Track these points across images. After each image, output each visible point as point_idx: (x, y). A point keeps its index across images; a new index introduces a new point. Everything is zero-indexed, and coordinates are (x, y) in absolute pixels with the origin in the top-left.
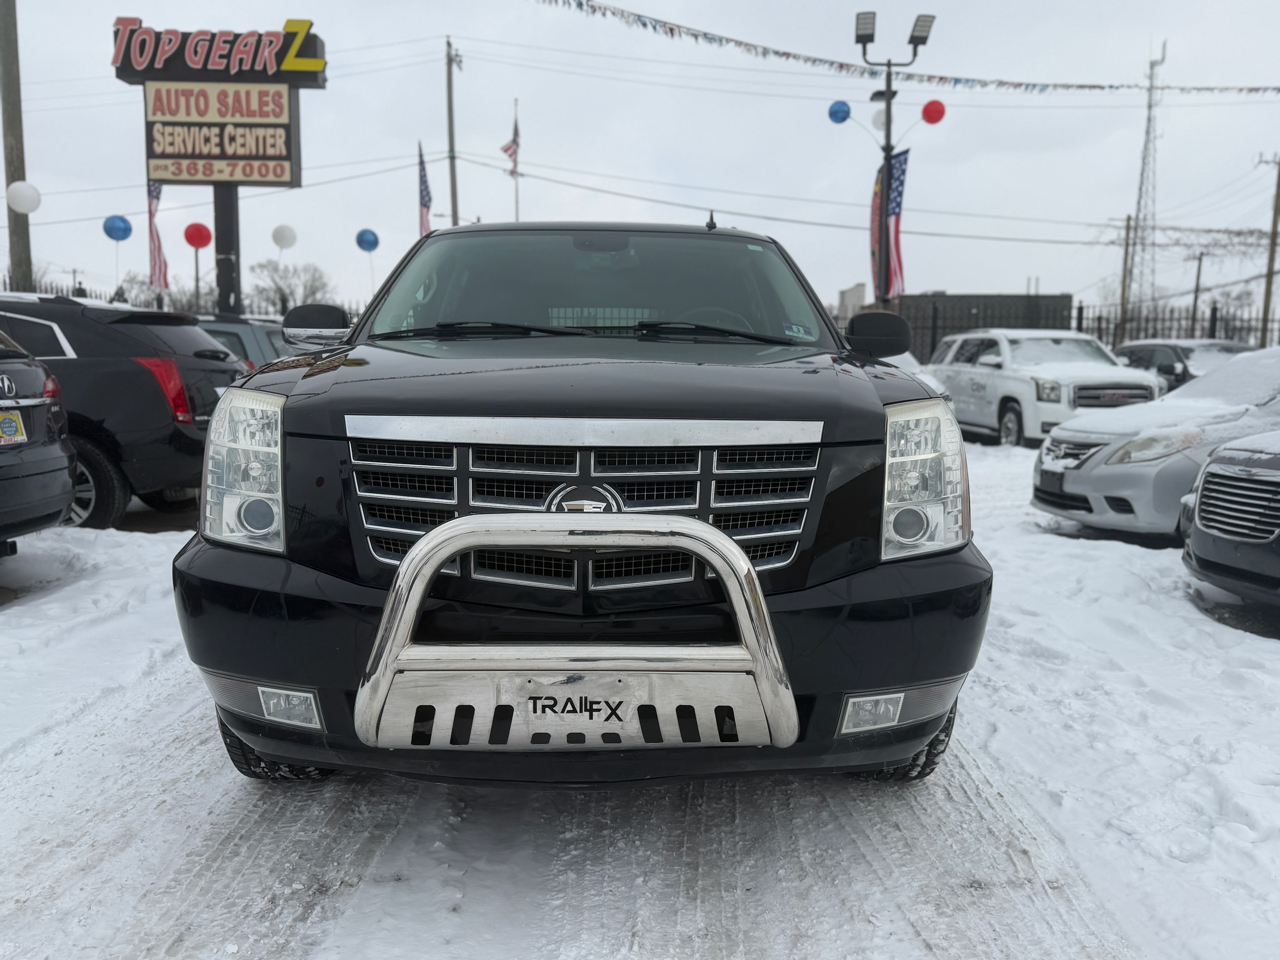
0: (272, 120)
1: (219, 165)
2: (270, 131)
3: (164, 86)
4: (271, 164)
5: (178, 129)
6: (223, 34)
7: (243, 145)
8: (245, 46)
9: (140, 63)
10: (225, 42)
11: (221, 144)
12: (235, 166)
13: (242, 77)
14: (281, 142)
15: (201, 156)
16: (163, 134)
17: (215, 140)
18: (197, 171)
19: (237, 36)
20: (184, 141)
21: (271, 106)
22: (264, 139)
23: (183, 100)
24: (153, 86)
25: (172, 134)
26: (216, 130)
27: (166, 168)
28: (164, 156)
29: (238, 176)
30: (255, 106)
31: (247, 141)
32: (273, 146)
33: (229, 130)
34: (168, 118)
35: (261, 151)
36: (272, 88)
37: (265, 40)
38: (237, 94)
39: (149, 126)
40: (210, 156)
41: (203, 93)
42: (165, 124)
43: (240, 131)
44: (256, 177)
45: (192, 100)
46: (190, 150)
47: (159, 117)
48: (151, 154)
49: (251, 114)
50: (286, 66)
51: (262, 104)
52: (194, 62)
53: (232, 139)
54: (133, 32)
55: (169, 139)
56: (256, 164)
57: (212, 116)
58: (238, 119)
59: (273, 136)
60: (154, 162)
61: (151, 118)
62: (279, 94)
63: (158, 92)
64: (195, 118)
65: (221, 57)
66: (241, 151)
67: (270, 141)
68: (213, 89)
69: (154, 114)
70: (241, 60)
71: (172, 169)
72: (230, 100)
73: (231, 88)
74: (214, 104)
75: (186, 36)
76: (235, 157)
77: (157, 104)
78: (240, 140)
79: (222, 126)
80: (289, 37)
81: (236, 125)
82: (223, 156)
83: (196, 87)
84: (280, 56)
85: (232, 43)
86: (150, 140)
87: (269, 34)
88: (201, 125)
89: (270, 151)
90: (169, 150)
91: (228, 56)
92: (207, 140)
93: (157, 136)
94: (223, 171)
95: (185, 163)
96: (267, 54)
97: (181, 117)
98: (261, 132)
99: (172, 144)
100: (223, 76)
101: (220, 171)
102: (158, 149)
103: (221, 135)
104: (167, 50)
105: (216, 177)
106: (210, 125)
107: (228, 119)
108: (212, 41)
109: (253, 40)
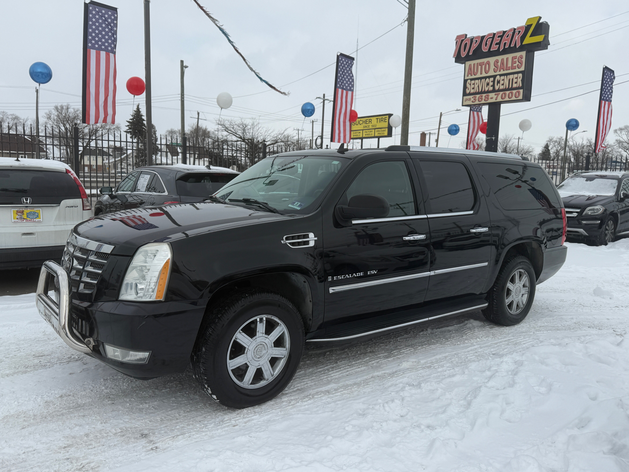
0: (517, 70)
1: (492, 95)
2: (516, 76)
3: (472, 62)
4: (514, 92)
5: (477, 81)
6: (498, 33)
7: (503, 84)
8: (507, 37)
9: (463, 54)
10: (499, 37)
11: (493, 86)
12: (498, 95)
13: (506, 51)
14: (520, 80)
15: (485, 92)
16: (470, 84)
17: (491, 84)
18: (482, 99)
19: (504, 32)
20: (478, 86)
21: (517, 63)
22: (513, 79)
23: (480, 67)
24: (468, 63)
25: (474, 84)
26: (492, 79)
27: (470, 99)
28: (470, 94)
29: (499, 99)
30: (510, 65)
31: (505, 82)
32: (516, 83)
33: (498, 77)
34: (474, 77)
35: (510, 86)
36: (518, 54)
37: (517, 32)
38: (503, 60)
39: (465, 81)
40: (489, 92)
41: (488, 63)
42: (471, 80)
43: (502, 78)
44: (507, 99)
45: (484, 66)
46: (480, 90)
47: (470, 77)
48: (465, 94)
49: (508, 69)
50: (525, 42)
51: (513, 62)
52: (485, 49)
53: (499, 82)
54: (462, 41)
55: (473, 86)
56: (508, 92)
57: (491, 73)
58: (502, 72)
59: (517, 78)
60: (465, 98)
61: (466, 78)
62: (521, 57)
63: (470, 65)
64: (484, 75)
65: (496, 44)
66: (502, 87)
67: (515, 80)
68: (492, 60)
69: (468, 76)
70: (505, 43)
71: (472, 99)
72: (499, 64)
73: (499, 58)
74: (492, 67)
75: (483, 37)
76: (499, 90)
77: (470, 71)
78: (502, 82)
79: (494, 77)
80: (528, 27)
81: (501, 75)
82: (494, 91)
83: (485, 60)
84: (523, 38)
85: (501, 37)
86: (465, 87)
87: (519, 28)
88: (485, 78)
89: (515, 85)
90: (472, 91)
91: (499, 44)
92: (488, 84)
93: (468, 85)
94: (493, 98)
95: (478, 96)
96: (517, 38)
97: (479, 75)
98: (511, 77)
99: (473, 88)
100: (497, 53)
101: (492, 98)
102: (468, 91)
103: (494, 81)
104: (475, 46)
105: (490, 101)
106: (489, 77)
107: (498, 73)
108: (493, 38)
109: (511, 33)
